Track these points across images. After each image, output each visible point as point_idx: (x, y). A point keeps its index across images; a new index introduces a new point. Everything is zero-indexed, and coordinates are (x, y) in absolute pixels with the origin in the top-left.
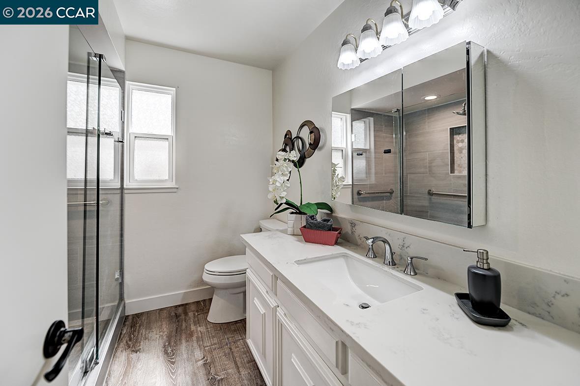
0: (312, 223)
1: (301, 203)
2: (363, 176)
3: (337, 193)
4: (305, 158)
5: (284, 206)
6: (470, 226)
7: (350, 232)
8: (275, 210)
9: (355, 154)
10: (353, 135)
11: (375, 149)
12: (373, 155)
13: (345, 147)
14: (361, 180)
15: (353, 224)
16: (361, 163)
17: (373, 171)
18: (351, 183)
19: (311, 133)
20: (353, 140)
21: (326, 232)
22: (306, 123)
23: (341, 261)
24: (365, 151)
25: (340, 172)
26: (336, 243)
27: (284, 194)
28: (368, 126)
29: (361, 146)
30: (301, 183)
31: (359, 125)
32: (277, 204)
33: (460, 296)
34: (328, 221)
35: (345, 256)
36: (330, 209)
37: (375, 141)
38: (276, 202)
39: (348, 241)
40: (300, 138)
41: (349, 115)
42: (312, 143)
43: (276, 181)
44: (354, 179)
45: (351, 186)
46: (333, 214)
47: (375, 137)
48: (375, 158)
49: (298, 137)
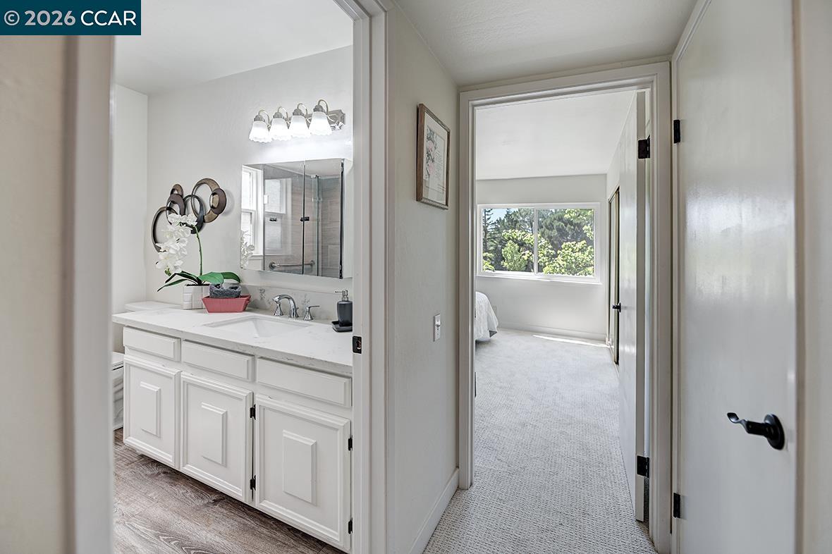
0: (217, 291)
1: (201, 274)
2: (278, 246)
3: (245, 263)
4: (204, 221)
5: (178, 278)
6: (341, 277)
7: (259, 299)
8: (166, 282)
9: (268, 219)
10: (266, 196)
11: (292, 214)
12: (290, 221)
13: (255, 209)
14: (274, 251)
15: (262, 291)
16: (275, 231)
17: (290, 240)
18: (262, 254)
19: (214, 194)
20: (266, 202)
21: (234, 300)
22: (207, 182)
23: (251, 323)
24: (281, 216)
25: (248, 240)
26: (244, 310)
27: (179, 263)
28: (285, 187)
29: (275, 209)
30: (200, 251)
31: (274, 185)
32: (170, 274)
33: (335, 323)
34: (236, 288)
35: (253, 319)
36: (238, 279)
37: (292, 205)
38: (168, 273)
39: (257, 308)
40: (197, 198)
41: (260, 171)
42: (215, 206)
43: (170, 248)
44: (266, 249)
45: (262, 258)
46: (241, 284)
47: (293, 200)
48: (292, 225)
49: (192, 196)
